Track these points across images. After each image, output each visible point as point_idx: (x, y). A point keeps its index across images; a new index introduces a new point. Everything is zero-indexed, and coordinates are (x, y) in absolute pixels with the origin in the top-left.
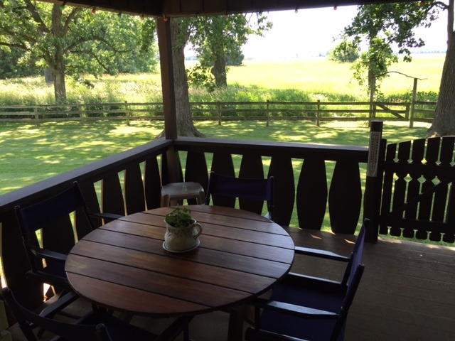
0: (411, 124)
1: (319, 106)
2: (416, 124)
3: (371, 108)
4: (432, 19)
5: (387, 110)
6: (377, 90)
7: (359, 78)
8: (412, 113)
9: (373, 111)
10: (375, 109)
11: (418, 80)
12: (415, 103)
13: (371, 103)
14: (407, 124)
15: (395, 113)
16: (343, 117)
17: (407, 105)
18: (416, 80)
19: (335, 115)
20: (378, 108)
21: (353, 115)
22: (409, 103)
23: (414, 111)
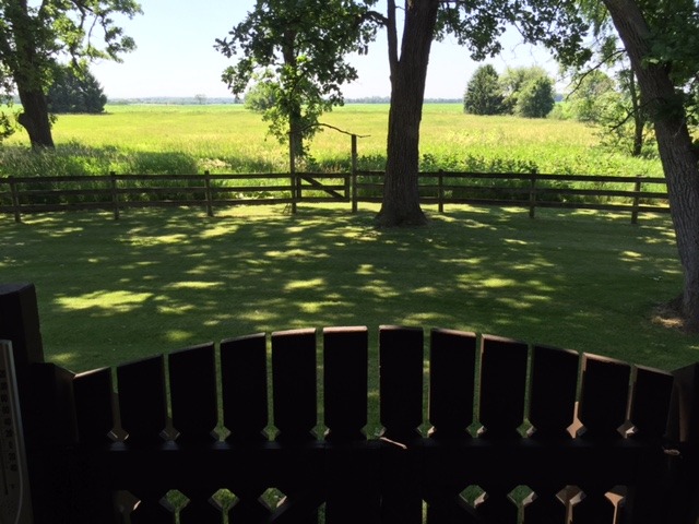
0: (355, 206)
1: (208, 181)
2: (361, 205)
3: (293, 182)
4: (367, 38)
5: (317, 186)
6: (305, 154)
7: (278, 133)
8: (354, 189)
9: (296, 188)
10: (299, 183)
11: (358, 138)
12: (356, 173)
13: (294, 175)
14: (348, 206)
15: (329, 189)
16: (253, 198)
17: (345, 176)
18: (354, 137)
19: (241, 196)
20: (304, 182)
21: (269, 195)
22: (349, 174)
23: (356, 186)
